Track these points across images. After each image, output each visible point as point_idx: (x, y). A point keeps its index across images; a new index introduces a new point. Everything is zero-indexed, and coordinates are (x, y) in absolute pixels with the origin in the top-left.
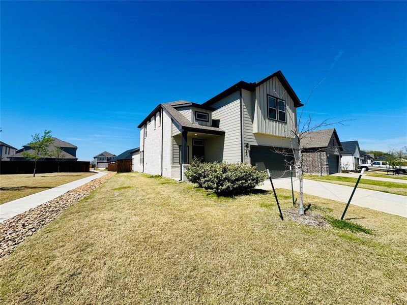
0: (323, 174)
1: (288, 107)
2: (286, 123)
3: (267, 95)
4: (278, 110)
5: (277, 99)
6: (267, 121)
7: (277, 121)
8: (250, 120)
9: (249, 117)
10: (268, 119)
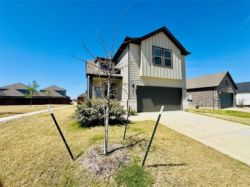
0: (215, 108)
1: (174, 55)
2: (172, 68)
3: (153, 46)
4: (164, 58)
5: (163, 49)
6: (152, 66)
7: (163, 66)
8: (137, 66)
9: (136, 64)
10: (153, 65)
